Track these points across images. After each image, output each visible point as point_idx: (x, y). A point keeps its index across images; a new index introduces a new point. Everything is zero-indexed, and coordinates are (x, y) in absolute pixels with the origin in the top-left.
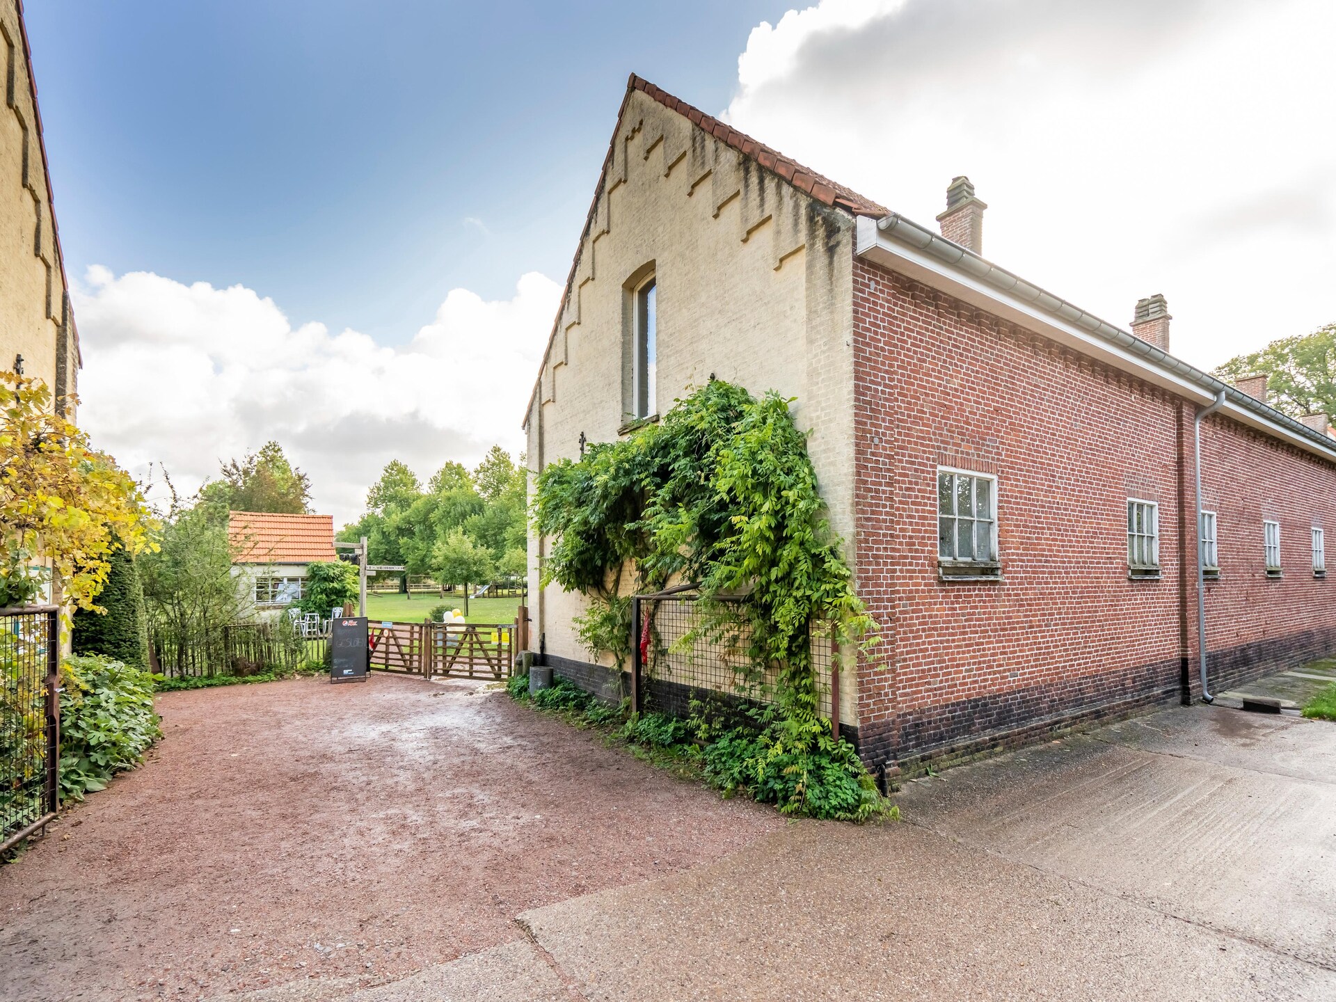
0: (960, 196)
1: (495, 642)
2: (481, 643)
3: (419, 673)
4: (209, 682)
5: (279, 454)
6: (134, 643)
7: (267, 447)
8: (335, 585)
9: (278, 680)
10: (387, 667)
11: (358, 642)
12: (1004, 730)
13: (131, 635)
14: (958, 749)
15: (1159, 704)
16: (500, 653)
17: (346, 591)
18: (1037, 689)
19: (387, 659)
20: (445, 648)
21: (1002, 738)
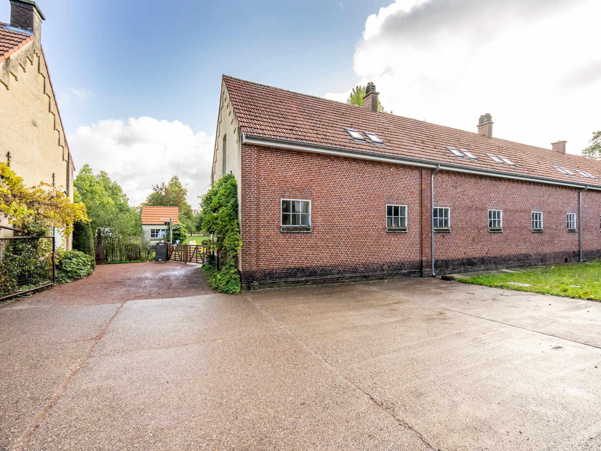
0: (369, 90)
1: (202, 251)
2: (199, 251)
3: (183, 261)
4: (121, 262)
5: (178, 181)
6: (89, 248)
7: (173, 178)
8: (177, 232)
9: (141, 262)
10: (175, 259)
11: (164, 250)
12: (312, 278)
13: (88, 246)
14: (289, 281)
15: (404, 276)
16: (204, 255)
17: (181, 234)
18: (330, 266)
19: (175, 257)
20: (190, 253)
21: (311, 280)
